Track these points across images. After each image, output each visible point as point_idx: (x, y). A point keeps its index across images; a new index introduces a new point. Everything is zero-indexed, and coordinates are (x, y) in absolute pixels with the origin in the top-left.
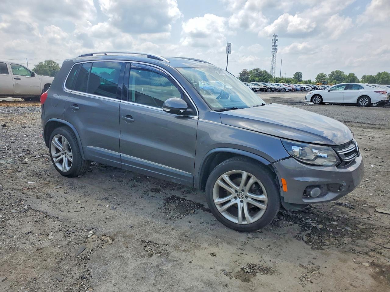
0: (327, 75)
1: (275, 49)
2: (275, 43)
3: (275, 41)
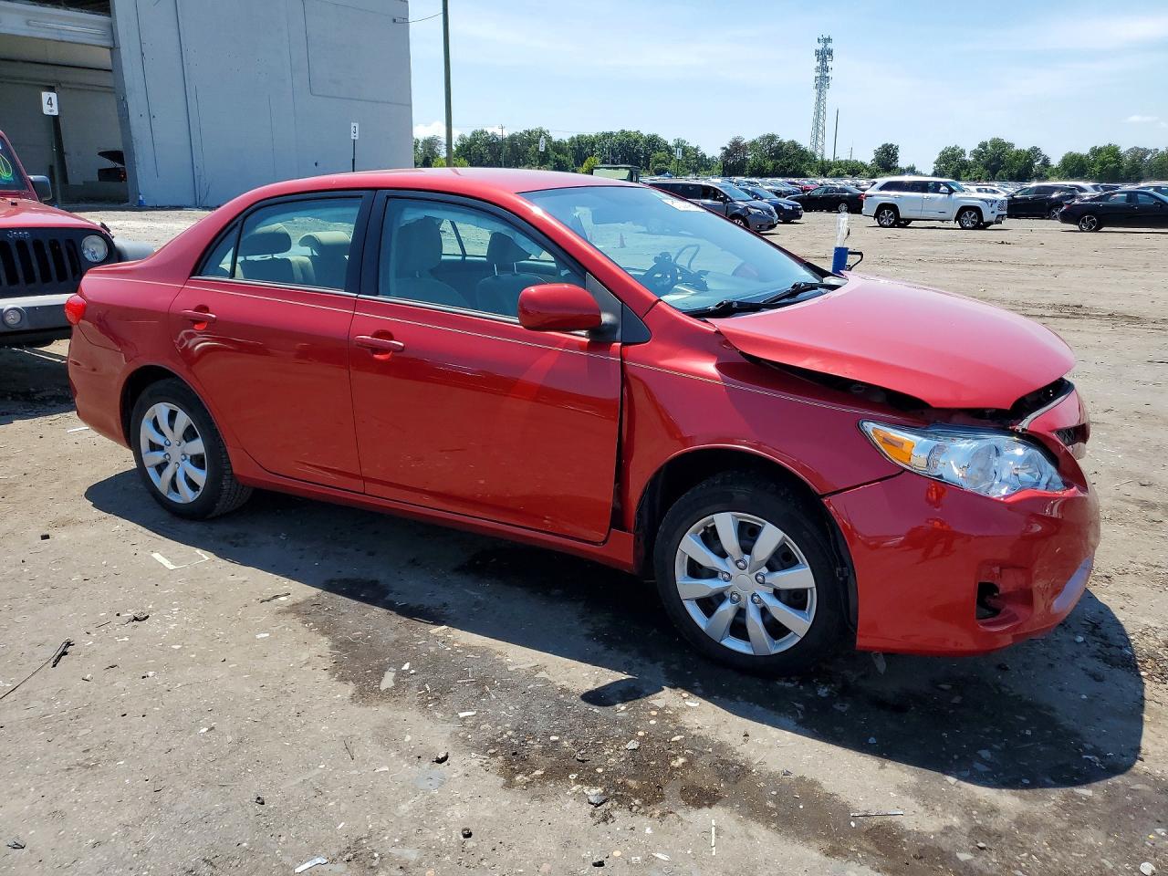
0: (968, 153)
1: (823, 81)
2: (824, 60)
3: (824, 55)
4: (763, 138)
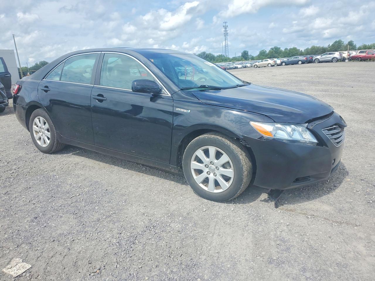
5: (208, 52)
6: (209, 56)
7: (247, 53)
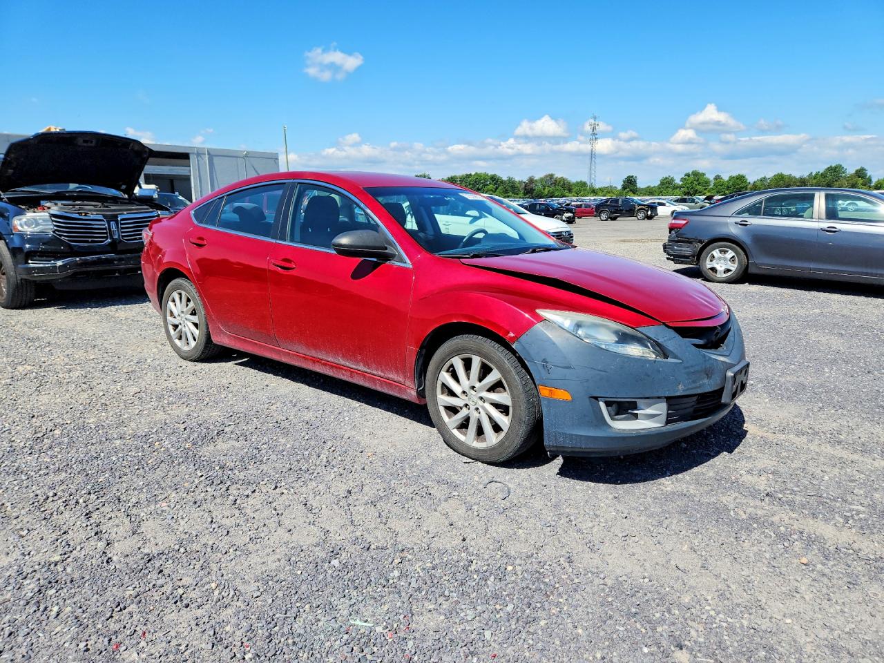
0: (677, 180)
2: (594, 129)
3: (594, 126)
4: (546, 176)
5: (558, 175)
6: (560, 182)
7: (635, 181)
